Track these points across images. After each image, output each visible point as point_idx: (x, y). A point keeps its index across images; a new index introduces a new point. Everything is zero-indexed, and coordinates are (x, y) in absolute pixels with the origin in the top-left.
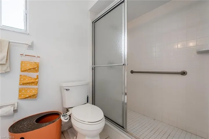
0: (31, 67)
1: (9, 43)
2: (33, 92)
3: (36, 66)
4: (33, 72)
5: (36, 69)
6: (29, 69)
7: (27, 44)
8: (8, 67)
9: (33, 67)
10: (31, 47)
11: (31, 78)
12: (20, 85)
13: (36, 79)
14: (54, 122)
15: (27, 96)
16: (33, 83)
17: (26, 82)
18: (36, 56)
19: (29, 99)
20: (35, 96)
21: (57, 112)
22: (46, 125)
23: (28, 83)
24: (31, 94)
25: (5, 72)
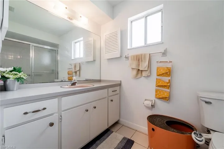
0: (163, 72)
1: (150, 55)
2: (166, 95)
3: (168, 71)
4: (166, 76)
5: (168, 73)
6: (162, 74)
7: (161, 52)
8: (149, 73)
9: (165, 72)
10: (164, 54)
11: (164, 81)
12: (156, 86)
13: (168, 83)
14: (183, 133)
15: (161, 97)
16: (165, 86)
17: (160, 85)
18: (168, 61)
19: (162, 99)
20: (167, 99)
21: (192, 126)
22: (173, 131)
23: (162, 86)
24: (163, 96)
25: (148, 76)
